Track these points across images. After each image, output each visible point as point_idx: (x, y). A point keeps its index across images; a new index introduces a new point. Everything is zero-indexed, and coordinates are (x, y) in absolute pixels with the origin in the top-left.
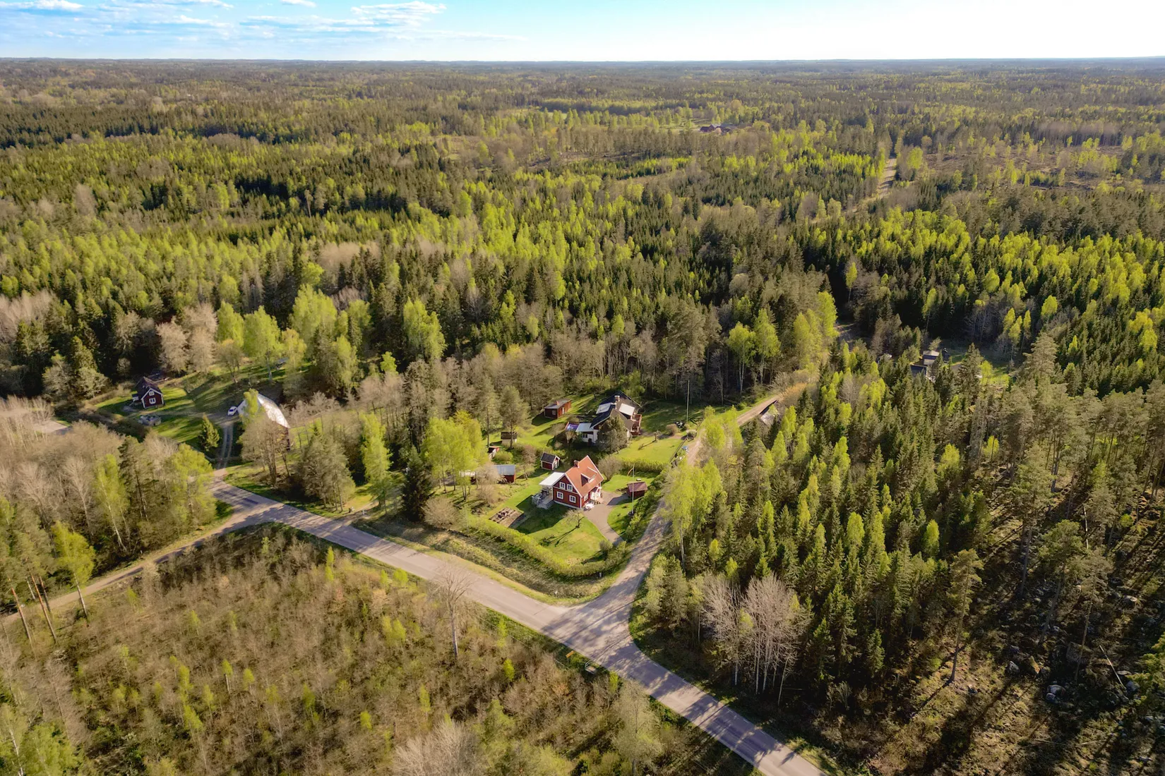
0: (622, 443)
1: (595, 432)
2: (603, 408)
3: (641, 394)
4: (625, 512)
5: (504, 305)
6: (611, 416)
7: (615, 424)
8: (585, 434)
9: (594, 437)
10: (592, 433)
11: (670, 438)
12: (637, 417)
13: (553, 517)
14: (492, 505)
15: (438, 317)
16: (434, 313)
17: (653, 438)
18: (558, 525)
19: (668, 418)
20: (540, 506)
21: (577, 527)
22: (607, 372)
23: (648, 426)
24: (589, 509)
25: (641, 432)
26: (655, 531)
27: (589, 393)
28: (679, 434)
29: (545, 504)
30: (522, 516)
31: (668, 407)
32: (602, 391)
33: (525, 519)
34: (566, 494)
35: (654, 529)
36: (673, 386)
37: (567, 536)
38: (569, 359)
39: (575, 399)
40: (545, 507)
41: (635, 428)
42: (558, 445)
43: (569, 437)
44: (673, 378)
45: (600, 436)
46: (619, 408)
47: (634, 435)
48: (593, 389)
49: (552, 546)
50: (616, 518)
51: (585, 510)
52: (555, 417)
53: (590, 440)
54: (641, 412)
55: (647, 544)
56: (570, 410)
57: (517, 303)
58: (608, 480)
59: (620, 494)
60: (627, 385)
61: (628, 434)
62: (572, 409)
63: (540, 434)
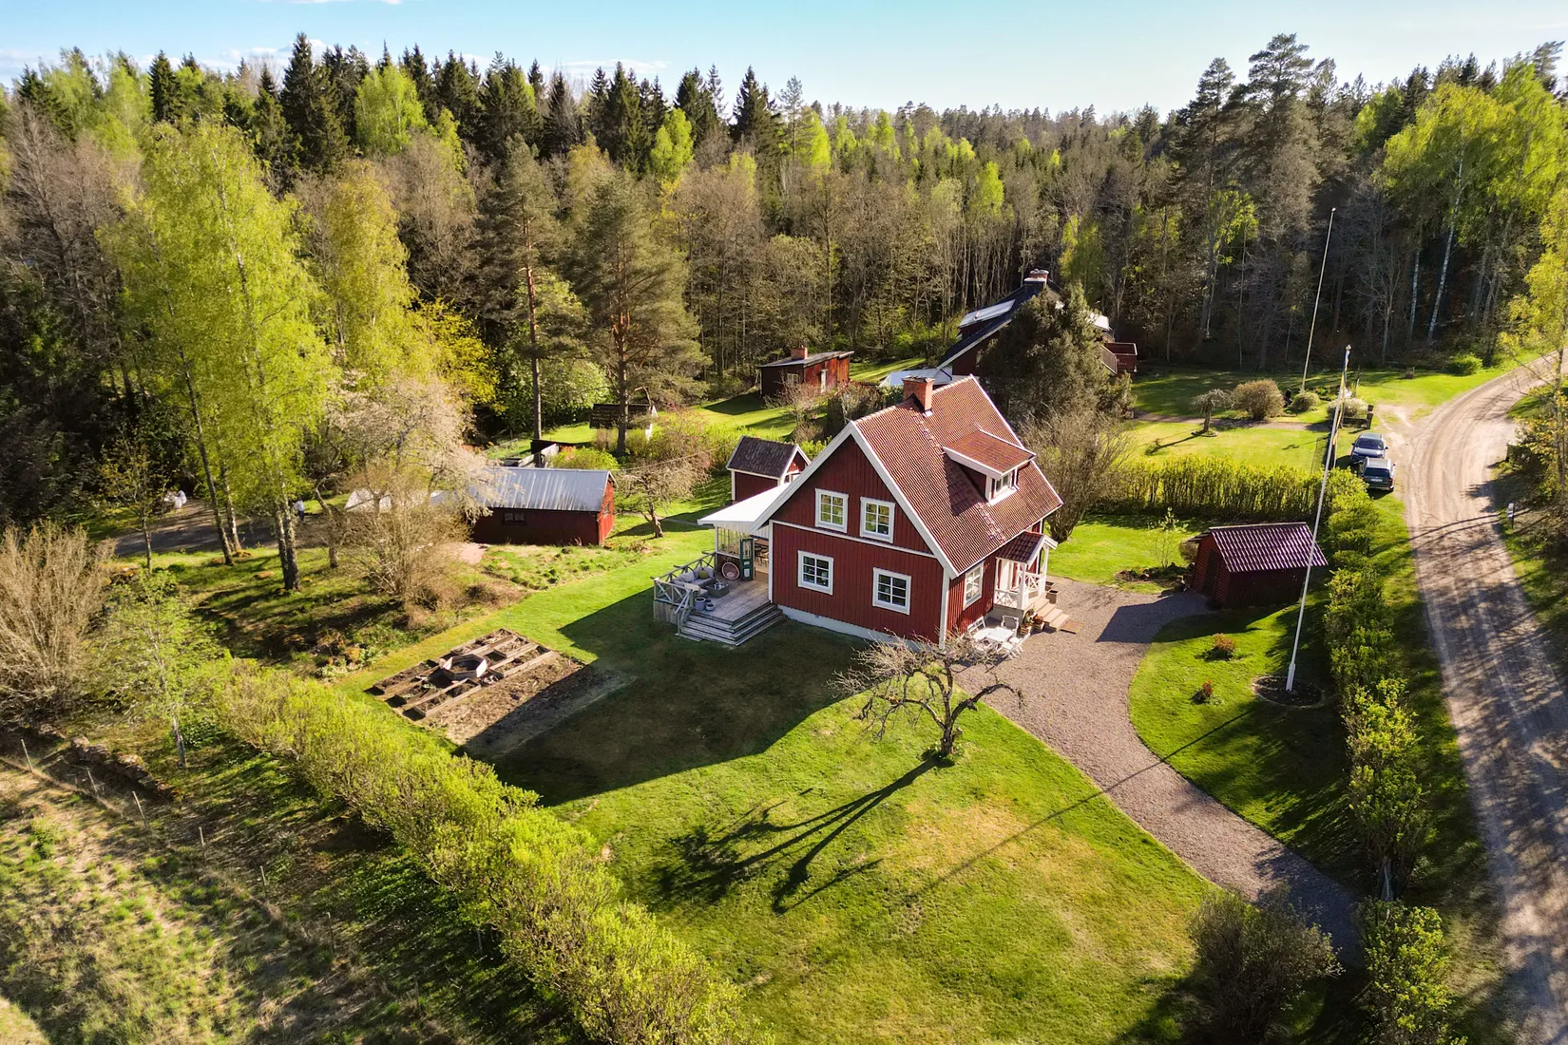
4: (1234, 683)
14: (420, 616)
18: (797, 745)
20: (697, 630)
21: (937, 759)
24: (998, 656)
29: (721, 624)
30: (584, 678)
33: (596, 695)
34: (854, 559)
37: (870, 827)
40: (727, 638)
49: (752, 896)
51: (972, 657)
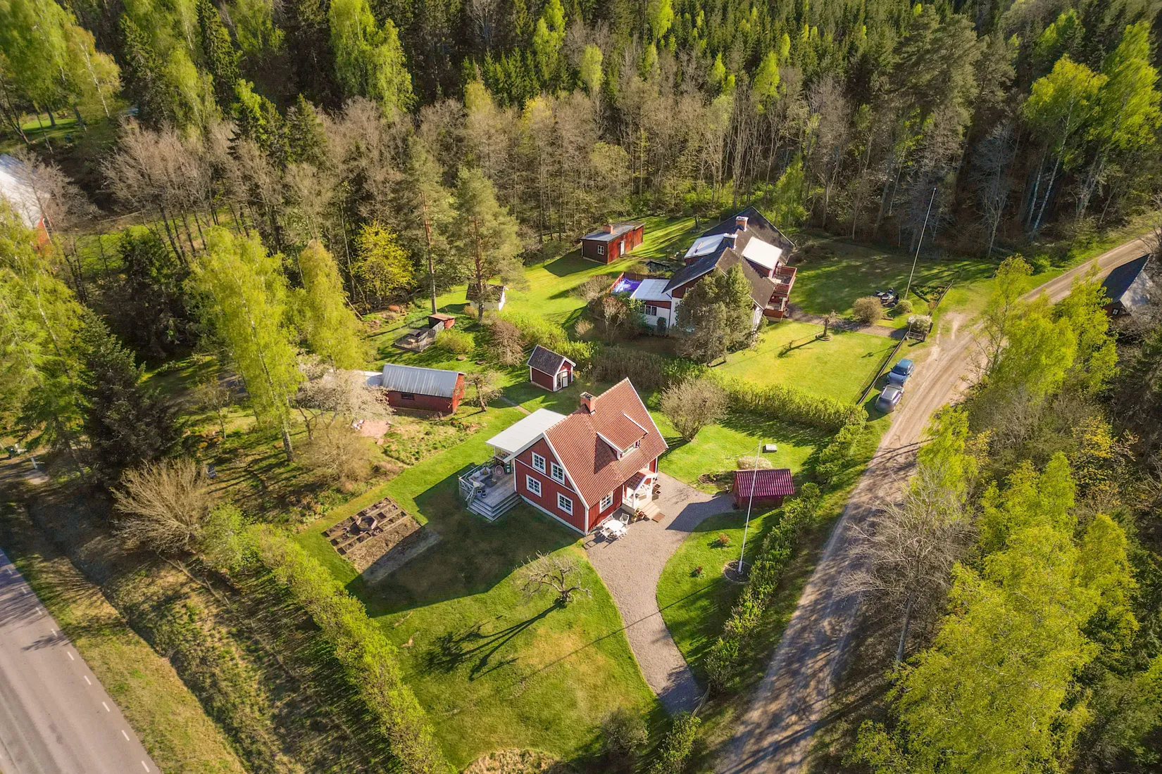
0: (739, 336)
1: (675, 301)
2: (705, 246)
3: (799, 224)
4: (717, 564)
5: (542, 24)
6: (720, 269)
7: (727, 291)
8: (651, 305)
9: (670, 316)
10: (666, 305)
11: (863, 332)
12: (784, 273)
13: (500, 552)
14: (349, 486)
15: (400, 37)
16: (390, 23)
17: (817, 327)
19: (860, 283)
20: (476, 508)
21: (560, 604)
22: (728, 174)
23: (811, 294)
24: (612, 538)
25: (791, 309)
26: (811, 665)
27: (687, 216)
28: (883, 327)
29: (488, 507)
30: (419, 534)
31: (857, 256)
32: (714, 213)
33: (422, 548)
34: (549, 486)
35: (803, 653)
36: (874, 209)
37: (519, 641)
38: (652, 136)
39: (658, 226)
40: (489, 516)
41: (775, 300)
42: (583, 327)
43: (610, 311)
44: (879, 189)
45: (686, 314)
46: (742, 246)
47: (773, 318)
48: (698, 208)
49: (463, 671)
50: (686, 586)
51: (600, 538)
52: (603, 261)
53: (662, 321)
54: (792, 263)
55: (775, 721)
56: (638, 248)
57: (569, 24)
58: (683, 442)
59: (707, 495)
60: (769, 202)
61: (757, 316)
62: (646, 246)
63: (564, 294)
